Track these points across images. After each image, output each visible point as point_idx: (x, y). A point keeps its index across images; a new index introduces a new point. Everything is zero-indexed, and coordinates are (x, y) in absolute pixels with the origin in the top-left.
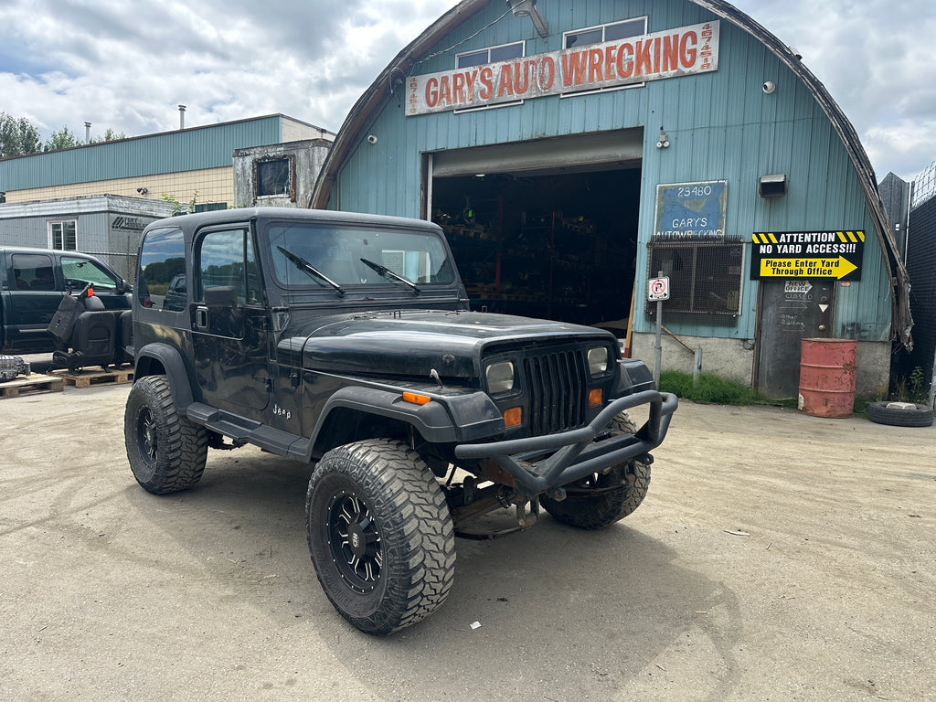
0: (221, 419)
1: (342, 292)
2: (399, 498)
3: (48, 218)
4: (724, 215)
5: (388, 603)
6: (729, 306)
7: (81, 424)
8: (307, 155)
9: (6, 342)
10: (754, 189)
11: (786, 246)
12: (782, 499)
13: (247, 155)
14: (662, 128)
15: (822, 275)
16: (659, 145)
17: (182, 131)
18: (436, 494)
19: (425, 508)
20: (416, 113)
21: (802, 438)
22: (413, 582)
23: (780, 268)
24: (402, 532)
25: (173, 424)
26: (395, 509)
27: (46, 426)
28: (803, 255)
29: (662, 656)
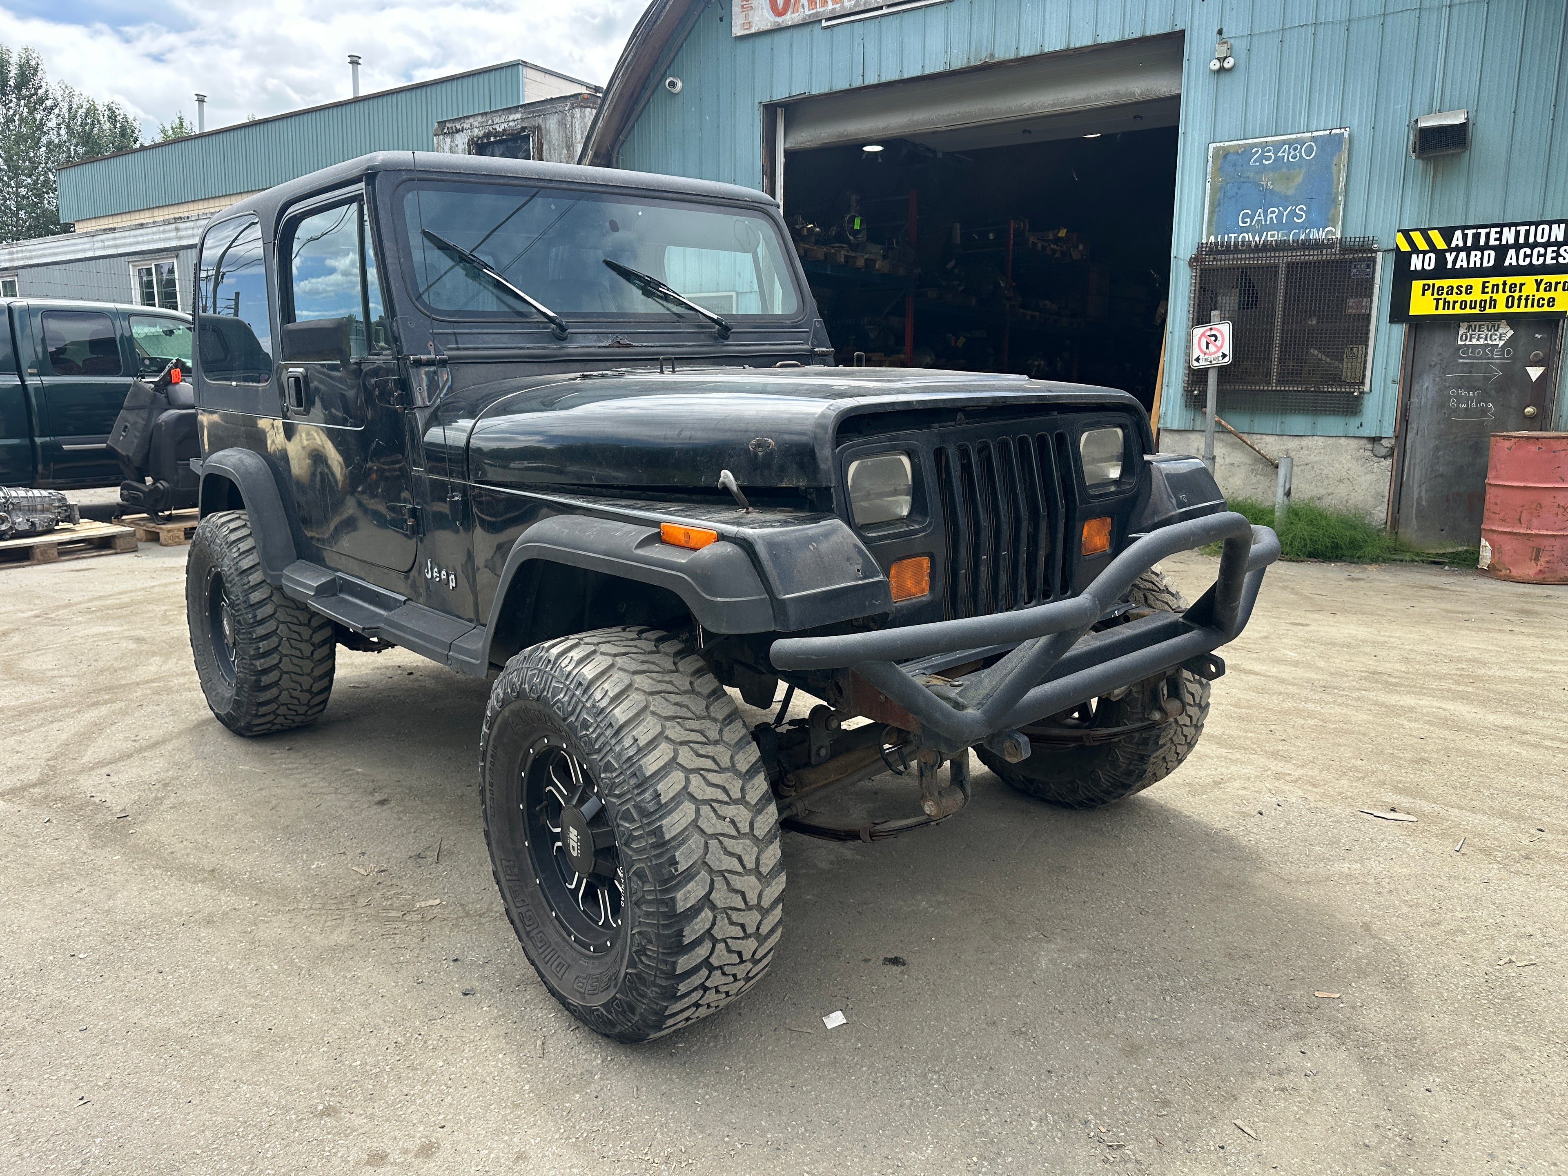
0: (341, 591)
1: (562, 328)
2: (651, 758)
3: (132, 258)
4: (1341, 198)
5: (634, 983)
6: (1346, 375)
7: (150, 607)
8: (562, 124)
9: (40, 468)
10: (1404, 140)
11: (1463, 255)
12: (1473, 744)
13: (458, 131)
14: (1220, 32)
15: (1536, 309)
16: (1215, 65)
17: (357, 100)
18: (740, 745)
19: (713, 777)
20: (753, 31)
21: (1495, 621)
22: (686, 941)
23: (1450, 298)
24: (658, 832)
25: (261, 603)
26: (644, 783)
27: (89, 611)
28: (1499, 270)
29: (1247, 1100)
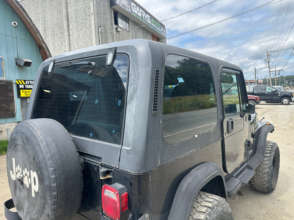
4: (4, 71)
10: (13, 62)
11: (28, 85)
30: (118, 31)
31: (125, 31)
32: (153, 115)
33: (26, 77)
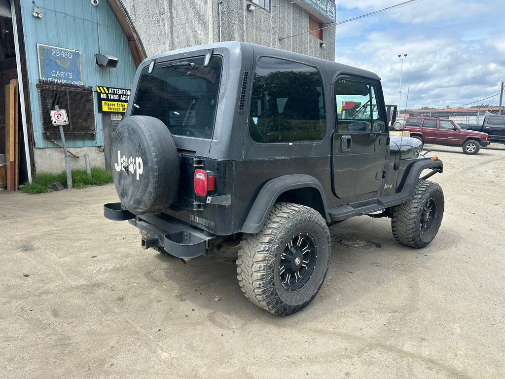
4: (81, 73)
10: (94, 58)
11: (112, 95)
14: (33, 2)
16: (35, 14)
28: (119, 101)
30: (251, 11)
31: (262, 10)
32: (239, 113)
33: (109, 83)
